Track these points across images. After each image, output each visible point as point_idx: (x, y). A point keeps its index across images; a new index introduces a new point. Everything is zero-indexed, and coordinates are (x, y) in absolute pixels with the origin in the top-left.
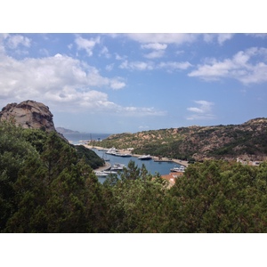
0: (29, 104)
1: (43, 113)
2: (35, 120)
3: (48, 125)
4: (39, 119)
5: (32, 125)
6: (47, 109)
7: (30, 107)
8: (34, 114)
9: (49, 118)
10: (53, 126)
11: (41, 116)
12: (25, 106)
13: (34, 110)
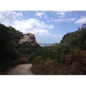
0: (29, 34)
1: (33, 37)
2: (31, 39)
3: (34, 40)
4: (32, 39)
5: (30, 40)
6: (34, 35)
7: (29, 35)
8: (30, 37)
9: (34, 38)
10: (35, 41)
11: (32, 38)
12: (28, 35)
13: (30, 36)
